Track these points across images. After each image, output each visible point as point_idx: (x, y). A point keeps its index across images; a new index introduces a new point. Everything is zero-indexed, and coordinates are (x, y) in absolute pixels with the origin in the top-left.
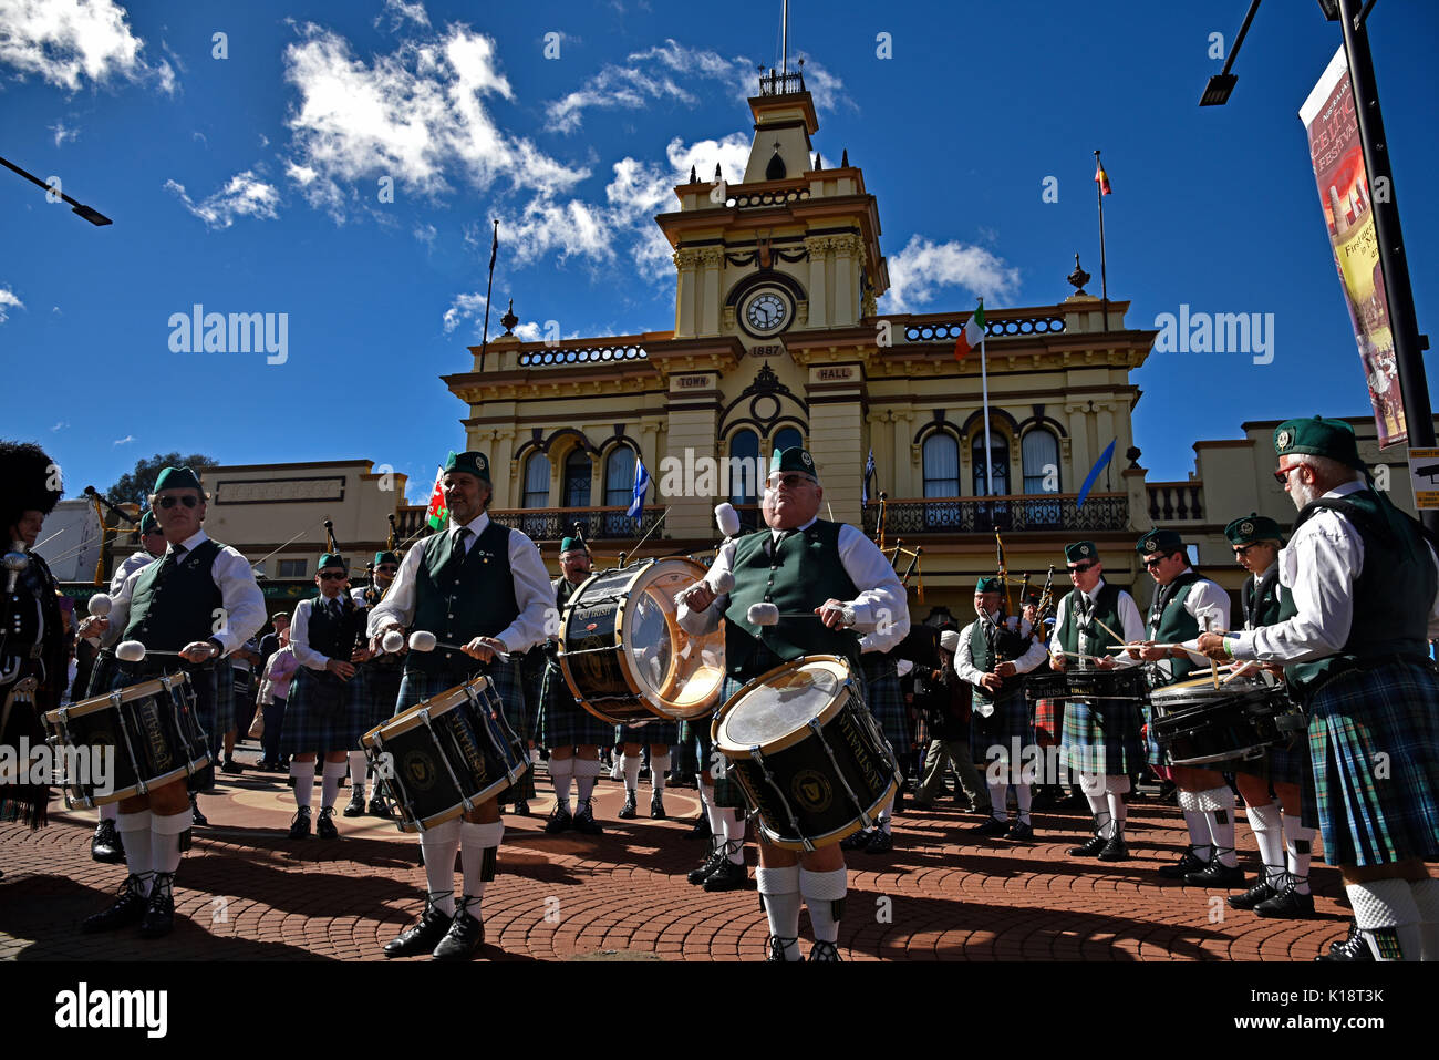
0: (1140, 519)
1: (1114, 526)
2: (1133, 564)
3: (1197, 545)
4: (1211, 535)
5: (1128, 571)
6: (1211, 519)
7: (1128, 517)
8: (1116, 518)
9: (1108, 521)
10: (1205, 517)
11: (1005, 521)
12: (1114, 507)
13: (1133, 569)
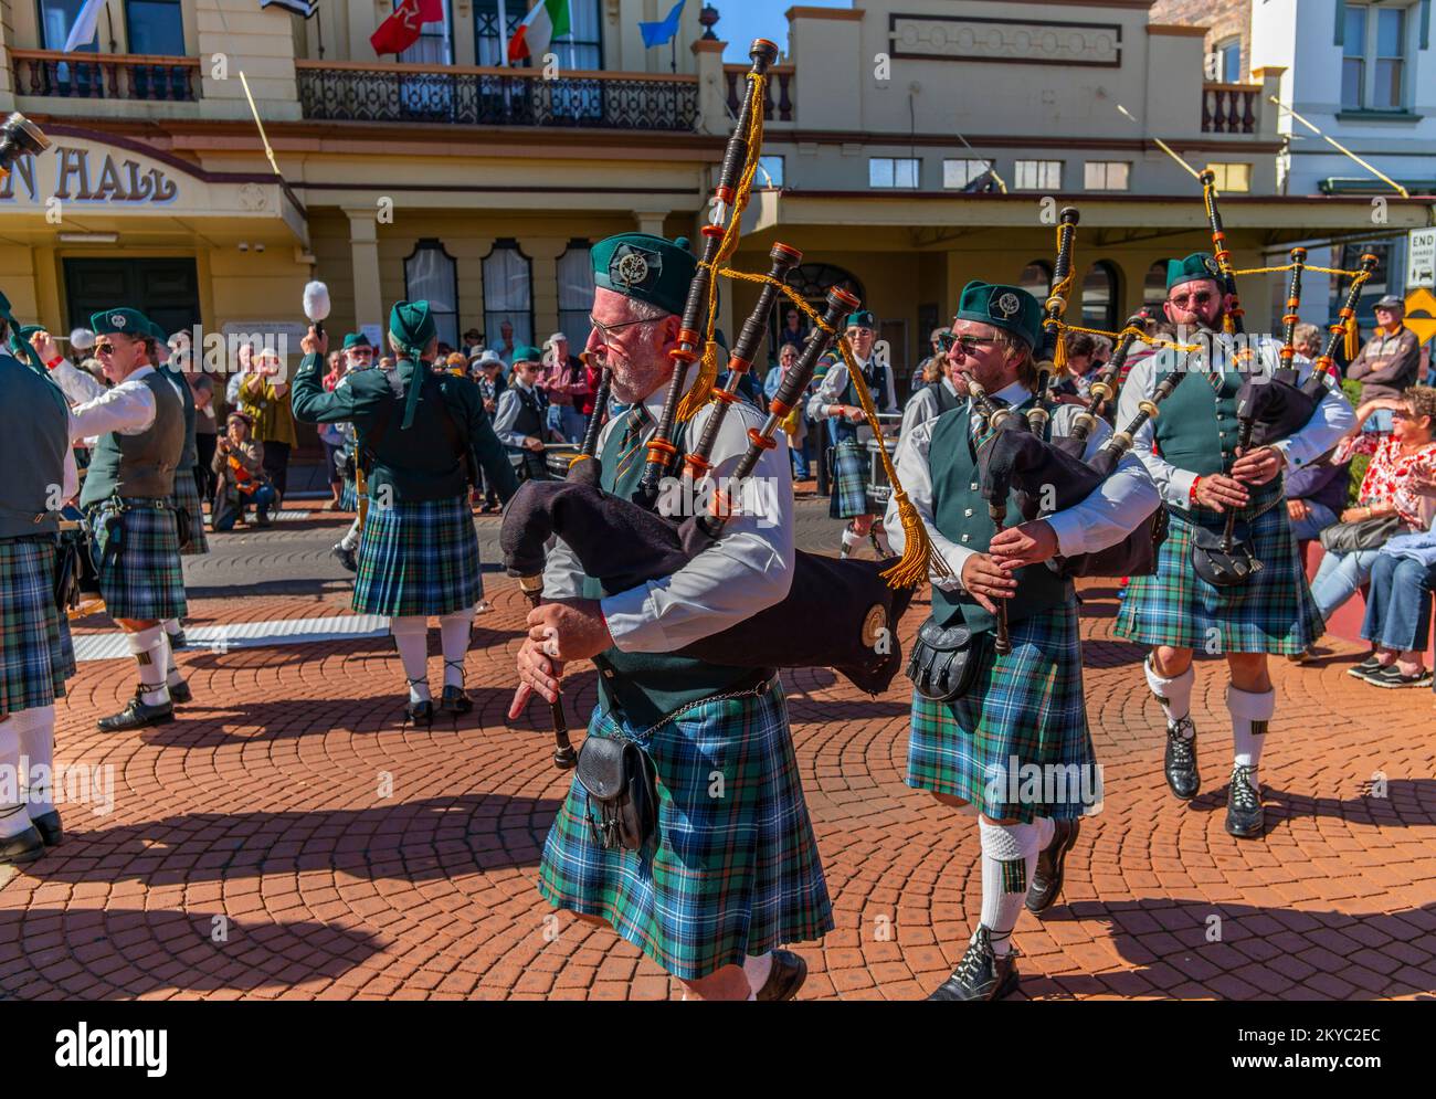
0: (712, 115)
1: (680, 126)
2: (702, 182)
3: (783, 157)
4: (801, 144)
5: (695, 191)
6: (804, 120)
7: (697, 113)
8: (682, 114)
9: (671, 117)
10: (796, 120)
11: (522, 110)
12: (680, 96)
13: (702, 188)
